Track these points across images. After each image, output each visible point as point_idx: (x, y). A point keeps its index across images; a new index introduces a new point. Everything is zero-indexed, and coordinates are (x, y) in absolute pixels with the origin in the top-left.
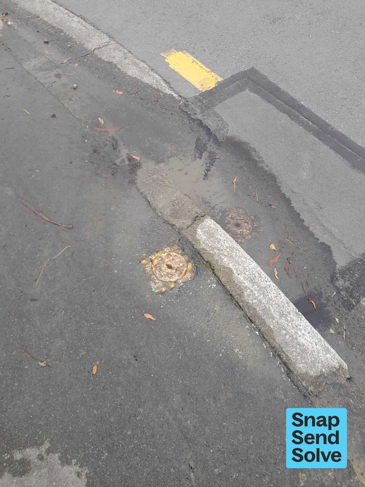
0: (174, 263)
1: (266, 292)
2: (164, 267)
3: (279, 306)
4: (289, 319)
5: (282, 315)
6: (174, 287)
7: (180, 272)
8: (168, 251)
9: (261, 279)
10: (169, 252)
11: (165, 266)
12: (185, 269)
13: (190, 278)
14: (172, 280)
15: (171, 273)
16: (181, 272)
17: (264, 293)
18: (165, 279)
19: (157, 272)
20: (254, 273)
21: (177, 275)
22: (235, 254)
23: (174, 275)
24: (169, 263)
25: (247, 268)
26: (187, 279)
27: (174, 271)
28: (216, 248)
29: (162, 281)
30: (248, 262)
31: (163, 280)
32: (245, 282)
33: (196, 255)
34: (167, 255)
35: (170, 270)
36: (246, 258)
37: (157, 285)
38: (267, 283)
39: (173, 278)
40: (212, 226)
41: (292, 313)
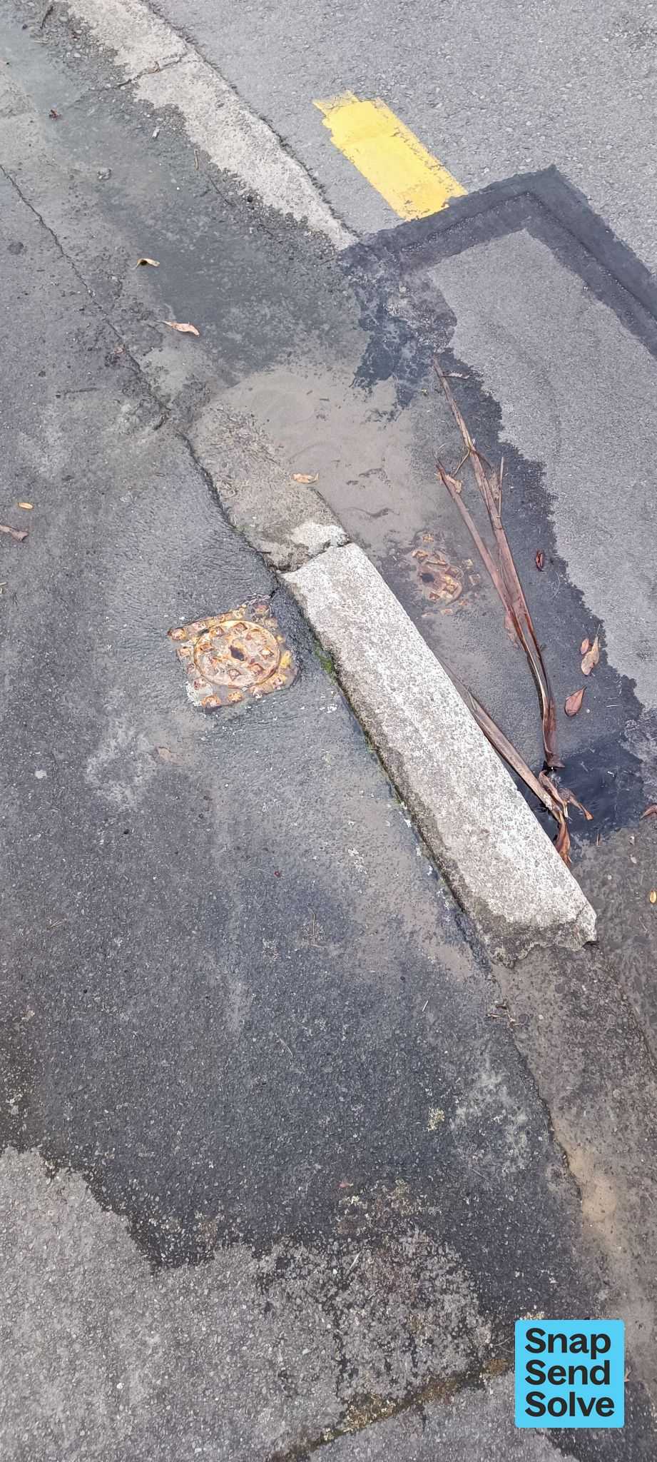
0: (249, 647)
1: (449, 736)
2: (224, 652)
3: (472, 771)
4: (487, 801)
5: (474, 790)
6: (238, 701)
7: (259, 669)
8: (240, 616)
9: (444, 707)
10: (241, 619)
11: (228, 651)
12: (274, 663)
13: (281, 686)
14: (236, 683)
15: (238, 668)
16: (262, 669)
17: (442, 740)
18: (221, 678)
19: (206, 660)
20: (432, 690)
21: (250, 674)
22: (396, 642)
23: (245, 674)
24: (237, 645)
25: (419, 678)
26: (274, 687)
27: (245, 664)
28: (355, 623)
29: (213, 682)
30: (423, 665)
31: (216, 681)
32: (404, 708)
33: (304, 634)
34: (237, 625)
36: (420, 655)
37: (201, 691)
38: (457, 719)
39: (239, 680)
40: (359, 570)
41: (499, 792)
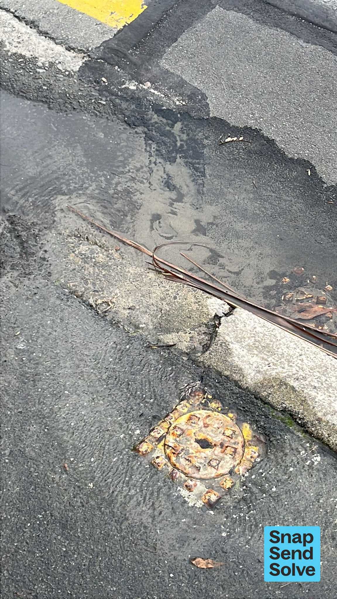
10: (189, 411)
11: (196, 445)
12: (240, 439)
13: (258, 456)
14: (221, 471)
15: (214, 457)
16: (236, 449)
19: (183, 462)
23: (223, 459)
24: (201, 437)
27: (218, 450)
33: (253, 403)
34: (190, 419)
35: (208, 452)
39: (222, 467)
